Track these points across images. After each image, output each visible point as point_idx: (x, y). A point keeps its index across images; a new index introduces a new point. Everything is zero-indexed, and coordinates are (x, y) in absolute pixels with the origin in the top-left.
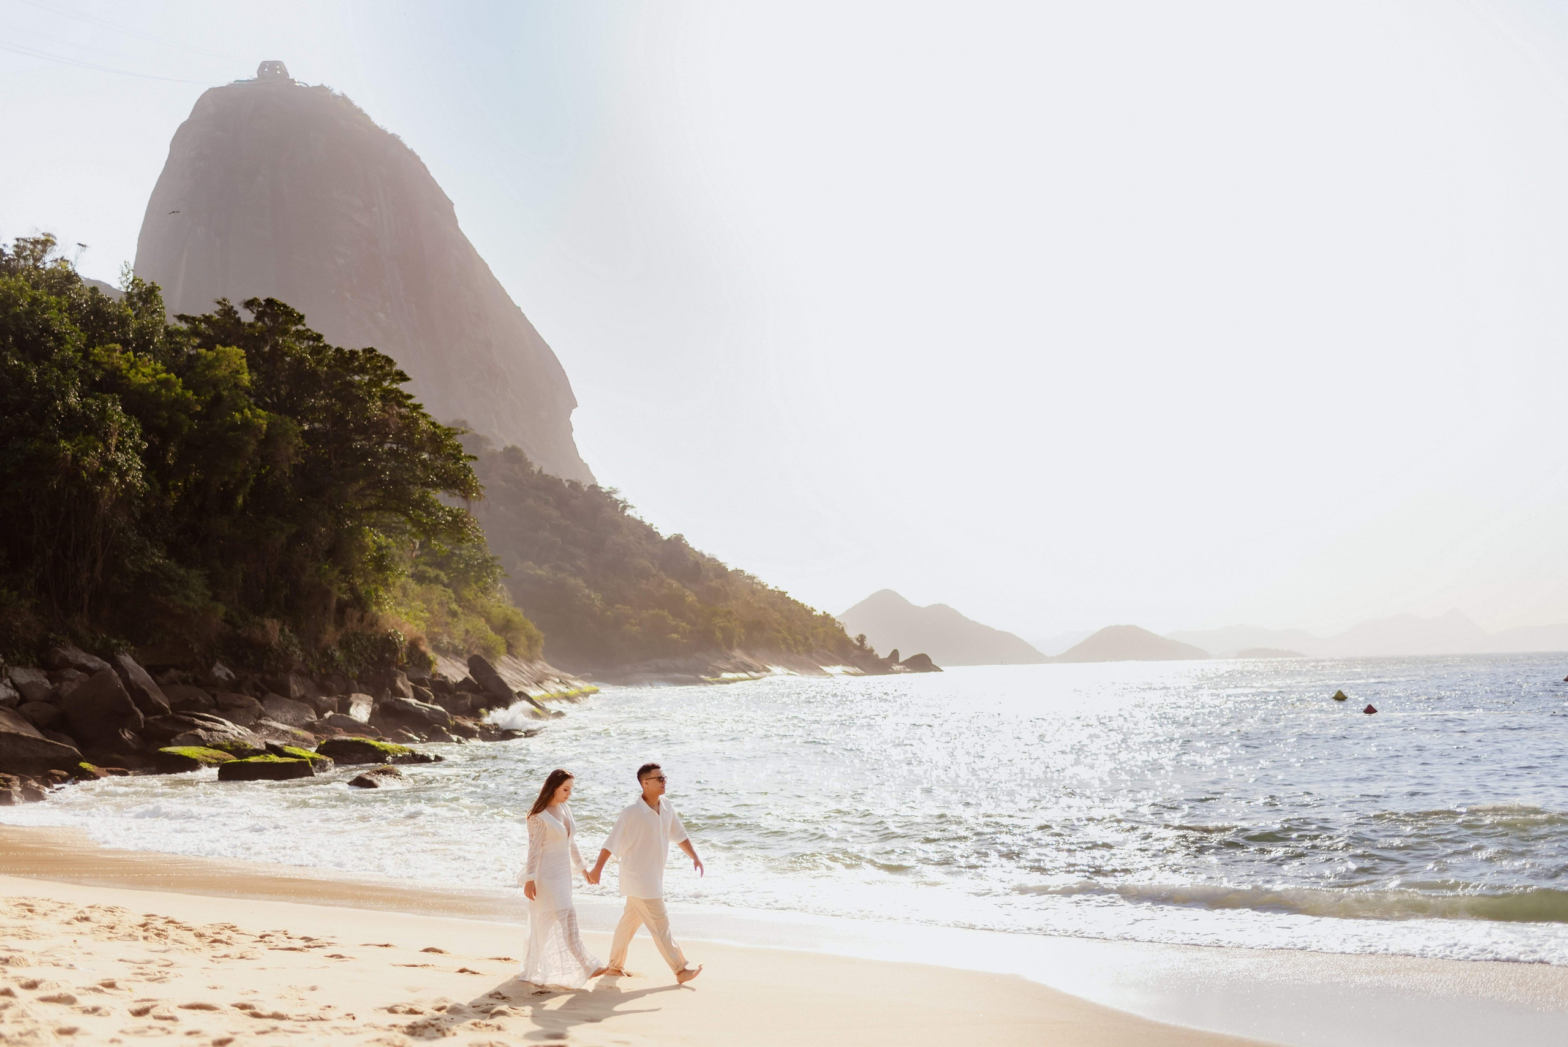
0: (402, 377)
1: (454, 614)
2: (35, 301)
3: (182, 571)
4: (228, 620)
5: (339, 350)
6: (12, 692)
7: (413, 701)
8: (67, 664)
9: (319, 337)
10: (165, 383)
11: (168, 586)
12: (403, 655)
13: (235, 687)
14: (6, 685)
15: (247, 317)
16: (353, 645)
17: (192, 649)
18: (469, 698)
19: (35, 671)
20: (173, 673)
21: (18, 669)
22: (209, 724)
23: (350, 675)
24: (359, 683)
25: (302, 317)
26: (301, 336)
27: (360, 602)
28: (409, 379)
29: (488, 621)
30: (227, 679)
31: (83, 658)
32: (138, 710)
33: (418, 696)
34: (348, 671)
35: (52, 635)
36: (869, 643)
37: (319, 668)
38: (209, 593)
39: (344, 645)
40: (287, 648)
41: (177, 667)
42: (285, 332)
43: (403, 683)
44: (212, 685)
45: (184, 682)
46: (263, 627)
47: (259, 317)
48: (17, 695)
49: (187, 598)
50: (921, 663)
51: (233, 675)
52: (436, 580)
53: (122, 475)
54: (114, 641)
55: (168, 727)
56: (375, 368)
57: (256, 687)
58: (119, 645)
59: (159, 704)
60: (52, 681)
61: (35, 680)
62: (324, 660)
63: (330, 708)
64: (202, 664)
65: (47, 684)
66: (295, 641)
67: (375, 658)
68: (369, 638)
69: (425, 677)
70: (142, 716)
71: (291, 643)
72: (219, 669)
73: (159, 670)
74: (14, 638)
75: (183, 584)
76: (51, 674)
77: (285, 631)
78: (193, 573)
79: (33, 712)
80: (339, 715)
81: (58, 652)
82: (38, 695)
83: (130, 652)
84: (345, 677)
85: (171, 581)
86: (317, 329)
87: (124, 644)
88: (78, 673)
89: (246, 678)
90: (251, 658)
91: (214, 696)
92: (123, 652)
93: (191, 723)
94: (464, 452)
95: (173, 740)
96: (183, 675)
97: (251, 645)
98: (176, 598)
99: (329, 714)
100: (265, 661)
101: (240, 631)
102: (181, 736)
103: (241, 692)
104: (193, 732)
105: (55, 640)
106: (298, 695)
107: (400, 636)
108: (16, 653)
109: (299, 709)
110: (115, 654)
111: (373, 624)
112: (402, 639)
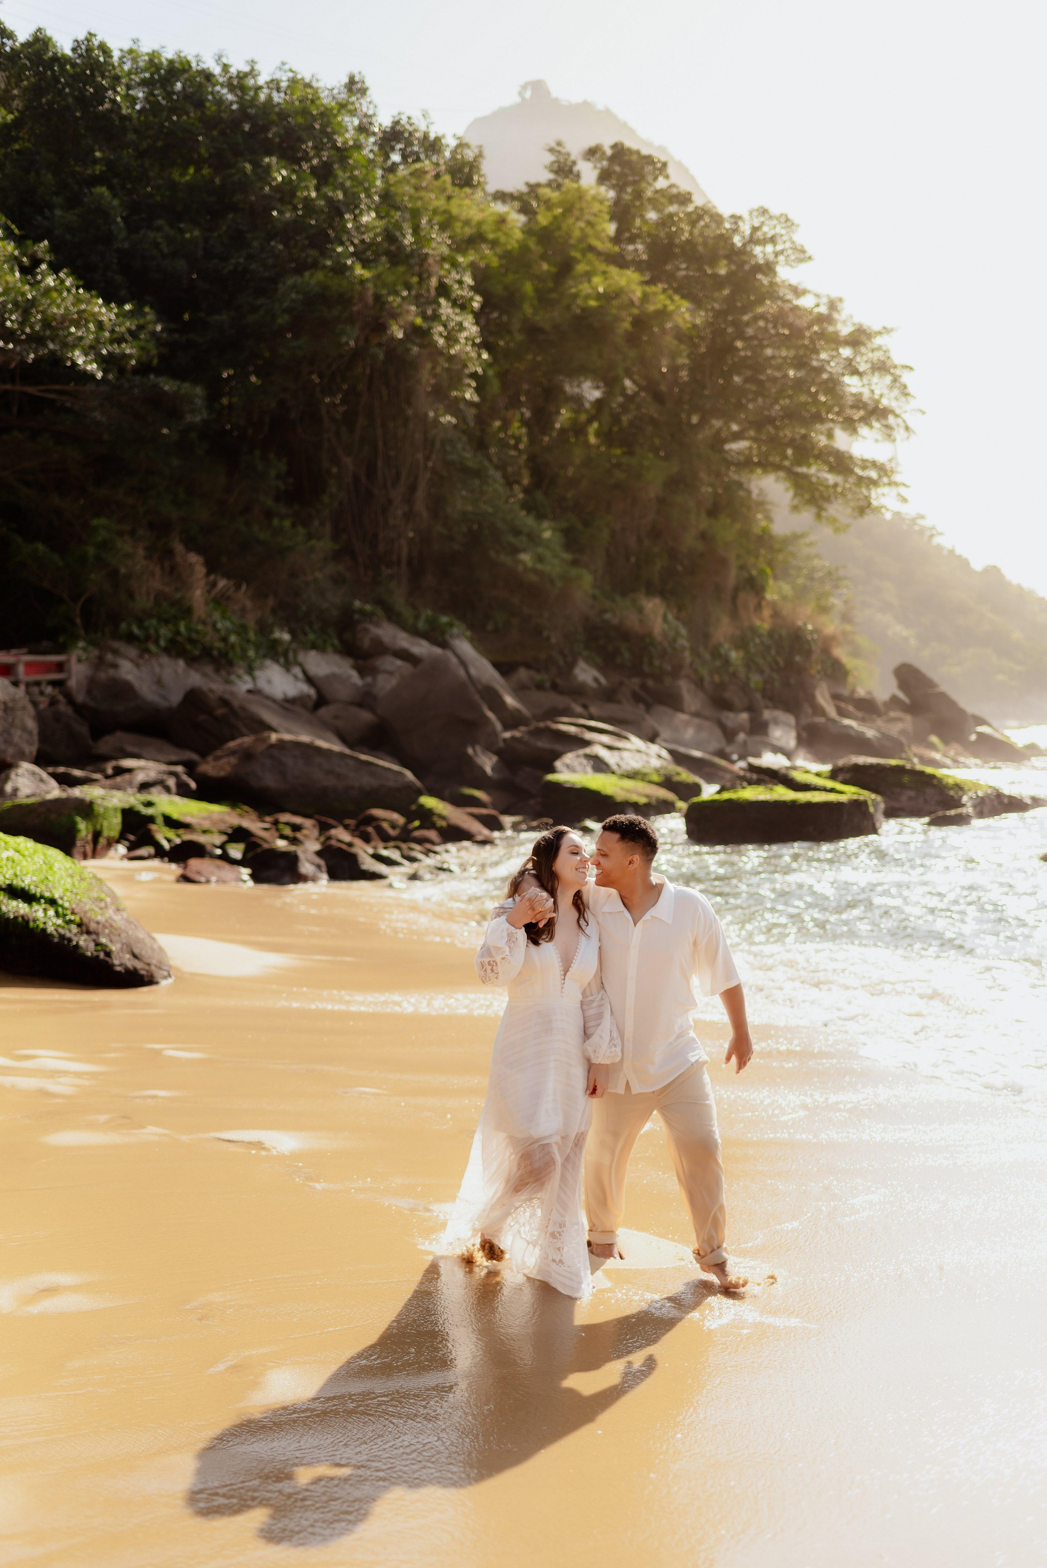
0: (802, 255)
3: (530, 522)
5: (715, 216)
6: (305, 688)
8: (381, 649)
9: (687, 196)
11: (512, 539)
12: (816, 661)
13: (609, 695)
14: (296, 677)
15: (588, 175)
16: (751, 645)
17: (548, 638)
19: (337, 658)
20: (523, 674)
21: (313, 653)
22: (605, 739)
23: (752, 685)
24: (764, 696)
25: (665, 165)
26: (661, 197)
27: (754, 584)
28: (810, 258)
30: (594, 685)
31: (403, 640)
32: (490, 715)
33: (844, 713)
34: (748, 678)
35: (357, 604)
37: (711, 673)
38: (568, 556)
39: (741, 643)
40: (674, 640)
41: (528, 666)
42: (642, 196)
43: (823, 697)
44: (577, 691)
45: (540, 687)
46: (640, 610)
47: (604, 177)
48: (312, 692)
51: (603, 680)
53: (451, 336)
54: (444, 619)
55: (543, 744)
57: (637, 698)
58: (451, 625)
59: (518, 711)
60: (362, 672)
61: (336, 670)
62: (718, 663)
63: (741, 728)
64: (561, 662)
65: (355, 677)
66: (683, 631)
67: (782, 663)
68: (771, 634)
69: (846, 692)
70: (498, 726)
71: (678, 634)
72: (584, 671)
73: (505, 669)
74: (304, 608)
75: (533, 538)
76: (360, 662)
77: (670, 617)
78: (546, 524)
79: (336, 717)
80: (758, 738)
81: (367, 631)
82: (342, 693)
83: (467, 638)
84: (745, 688)
85: (517, 532)
86: (684, 186)
87: (457, 623)
88: (399, 663)
89: (621, 684)
90: (627, 655)
91: (585, 707)
92: (458, 636)
93: (580, 736)
94: (897, 358)
95: (558, 764)
96: (538, 677)
97: (625, 635)
98: (526, 557)
99: (741, 737)
100: (646, 660)
101: (608, 616)
102: (569, 758)
103: (619, 702)
104: (588, 751)
105: (362, 612)
106: (693, 708)
107: (812, 632)
108: (307, 629)
109: (699, 728)
110: (447, 637)
111: (776, 614)
112: (815, 636)
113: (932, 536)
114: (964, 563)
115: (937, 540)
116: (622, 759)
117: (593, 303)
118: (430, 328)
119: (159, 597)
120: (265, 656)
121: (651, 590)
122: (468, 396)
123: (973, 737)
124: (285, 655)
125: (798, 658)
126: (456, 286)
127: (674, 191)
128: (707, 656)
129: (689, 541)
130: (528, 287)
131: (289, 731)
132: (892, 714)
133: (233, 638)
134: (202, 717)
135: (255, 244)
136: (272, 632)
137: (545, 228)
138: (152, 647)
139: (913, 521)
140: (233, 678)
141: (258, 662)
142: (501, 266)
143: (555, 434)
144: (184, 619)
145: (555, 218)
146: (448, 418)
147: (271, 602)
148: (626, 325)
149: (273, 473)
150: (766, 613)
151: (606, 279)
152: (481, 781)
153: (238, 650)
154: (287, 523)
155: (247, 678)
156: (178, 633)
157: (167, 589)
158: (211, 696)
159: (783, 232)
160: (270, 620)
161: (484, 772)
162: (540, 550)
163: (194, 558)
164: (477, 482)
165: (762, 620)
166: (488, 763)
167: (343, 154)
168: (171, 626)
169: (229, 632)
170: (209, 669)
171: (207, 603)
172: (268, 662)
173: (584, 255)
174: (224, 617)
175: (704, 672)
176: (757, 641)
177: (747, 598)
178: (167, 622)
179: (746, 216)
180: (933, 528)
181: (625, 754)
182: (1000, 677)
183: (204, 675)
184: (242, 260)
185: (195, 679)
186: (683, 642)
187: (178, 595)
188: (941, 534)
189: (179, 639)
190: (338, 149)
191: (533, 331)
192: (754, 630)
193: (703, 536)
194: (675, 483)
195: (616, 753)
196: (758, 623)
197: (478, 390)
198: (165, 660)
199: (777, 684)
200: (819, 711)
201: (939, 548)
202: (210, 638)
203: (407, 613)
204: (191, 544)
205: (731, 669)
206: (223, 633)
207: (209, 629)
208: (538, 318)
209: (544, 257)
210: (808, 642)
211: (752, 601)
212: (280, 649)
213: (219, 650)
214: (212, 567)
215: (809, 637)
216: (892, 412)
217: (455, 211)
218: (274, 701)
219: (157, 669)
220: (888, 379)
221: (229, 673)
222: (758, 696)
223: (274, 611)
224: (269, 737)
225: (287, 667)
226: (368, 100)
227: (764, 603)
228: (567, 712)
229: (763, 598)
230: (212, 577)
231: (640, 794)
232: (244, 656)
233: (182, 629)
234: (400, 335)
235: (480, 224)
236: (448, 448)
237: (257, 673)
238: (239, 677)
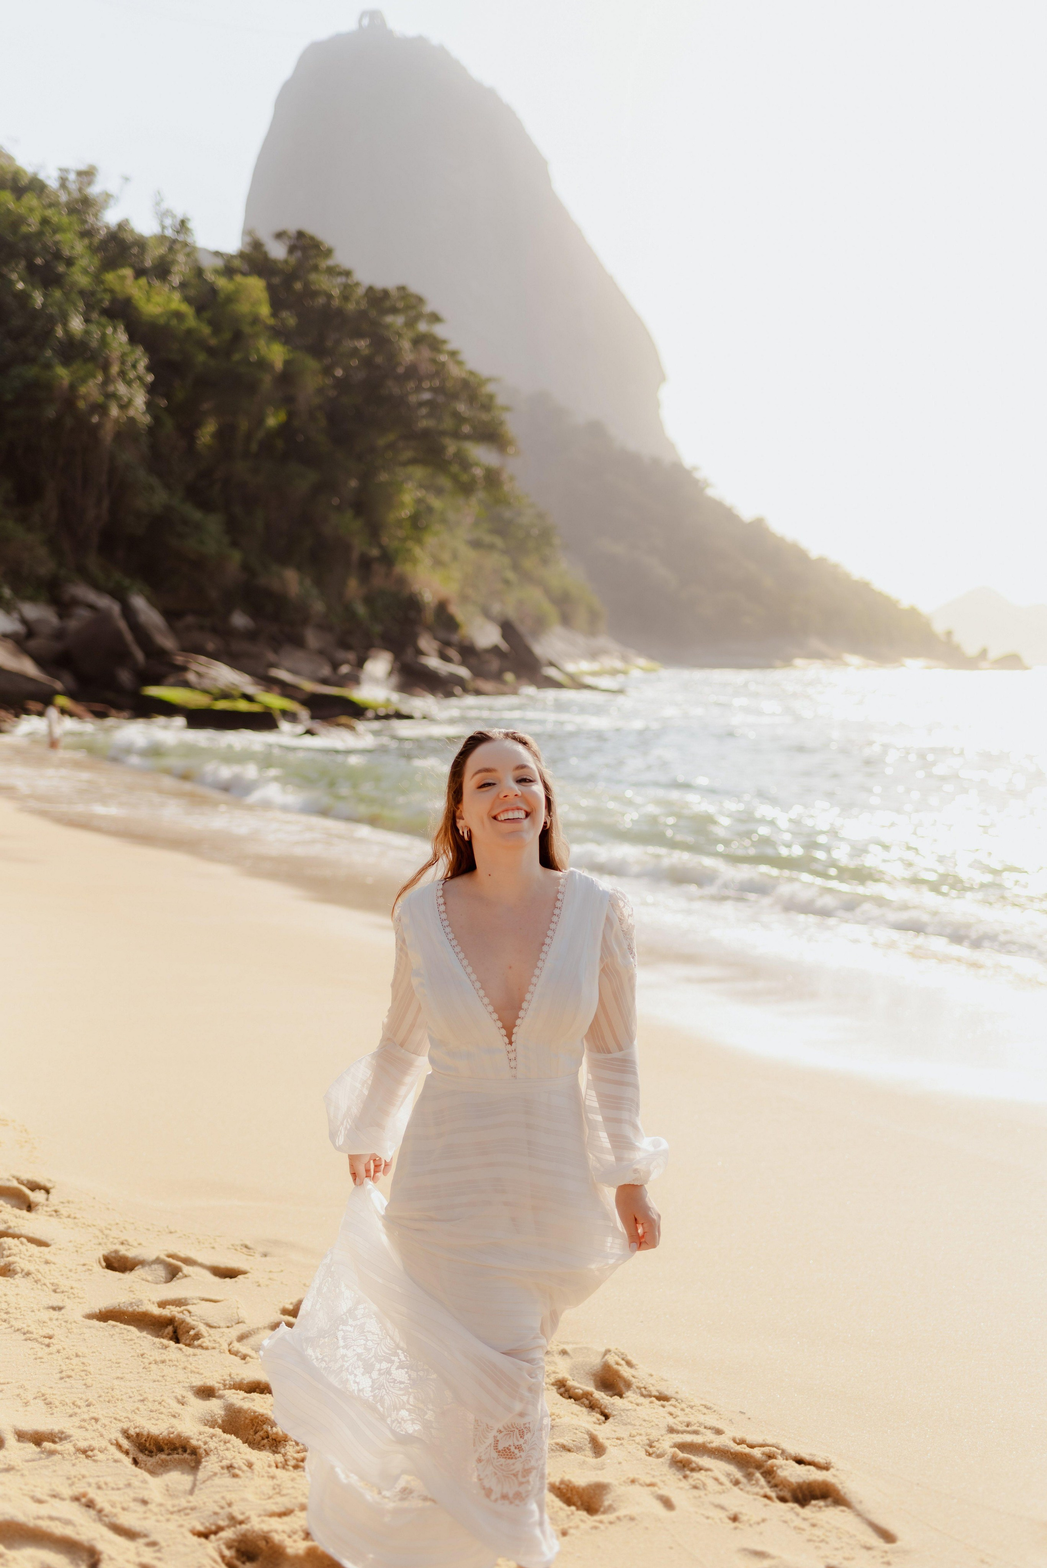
0: (435, 318)
1: (507, 582)
2: (45, 221)
3: (197, 515)
4: (246, 567)
5: (371, 289)
6: (19, 627)
7: (433, 662)
8: (75, 602)
9: (347, 273)
10: (178, 315)
11: (183, 529)
12: (429, 615)
13: (251, 636)
14: (13, 620)
15: (278, 251)
16: (378, 601)
17: (209, 594)
18: (495, 664)
19: (45, 607)
20: (190, 619)
21: (27, 603)
24: (382, 640)
25: (330, 250)
26: (332, 271)
27: (388, 559)
29: (547, 591)
30: (244, 628)
31: (92, 597)
32: (136, 649)
33: (444, 657)
34: (371, 628)
35: (63, 572)
36: (957, 638)
37: (341, 622)
38: (227, 539)
39: (369, 600)
40: (307, 599)
41: (195, 613)
42: (316, 268)
43: (426, 643)
44: (225, 633)
45: (200, 627)
46: (282, 576)
47: (291, 252)
48: (24, 629)
49: (202, 542)
50: (1012, 661)
51: (251, 624)
52: (491, 547)
53: (124, 407)
54: (127, 582)
56: (409, 308)
57: (273, 637)
58: (131, 586)
60: (60, 616)
61: (43, 615)
63: (347, 662)
64: (222, 611)
65: (55, 620)
70: (141, 656)
71: (311, 594)
72: (238, 618)
74: (26, 572)
75: (200, 528)
76: (60, 610)
78: (211, 517)
79: (37, 647)
81: (68, 590)
82: (45, 630)
85: (187, 523)
86: (347, 264)
87: (137, 584)
88: (85, 611)
89: (264, 628)
90: (270, 608)
92: (136, 593)
96: (202, 622)
97: (269, 594)
98: (191, 541)
99: (345, 668)
100: (283, 612)
105: (65, 578)
106: (317, 647)
108: (26, 587)
110: (126, 595)
117: (244, 370)
118: (107, 404)
121: (290, 564)
124: (8, 604)
127: (341, 267)
128: (338, 610)
150: (393, 580)
162: (204, 537)
165: (389, 585)
176: (383, 599)
192: (382, 590)
194: (321, 487)
196: (385, 586)
203: (99, 577)
205: (358, 620)
209: (214, 335)
211: (383, 572)
225: (8, 613)
227: (392, 573)
229: (392, 570)
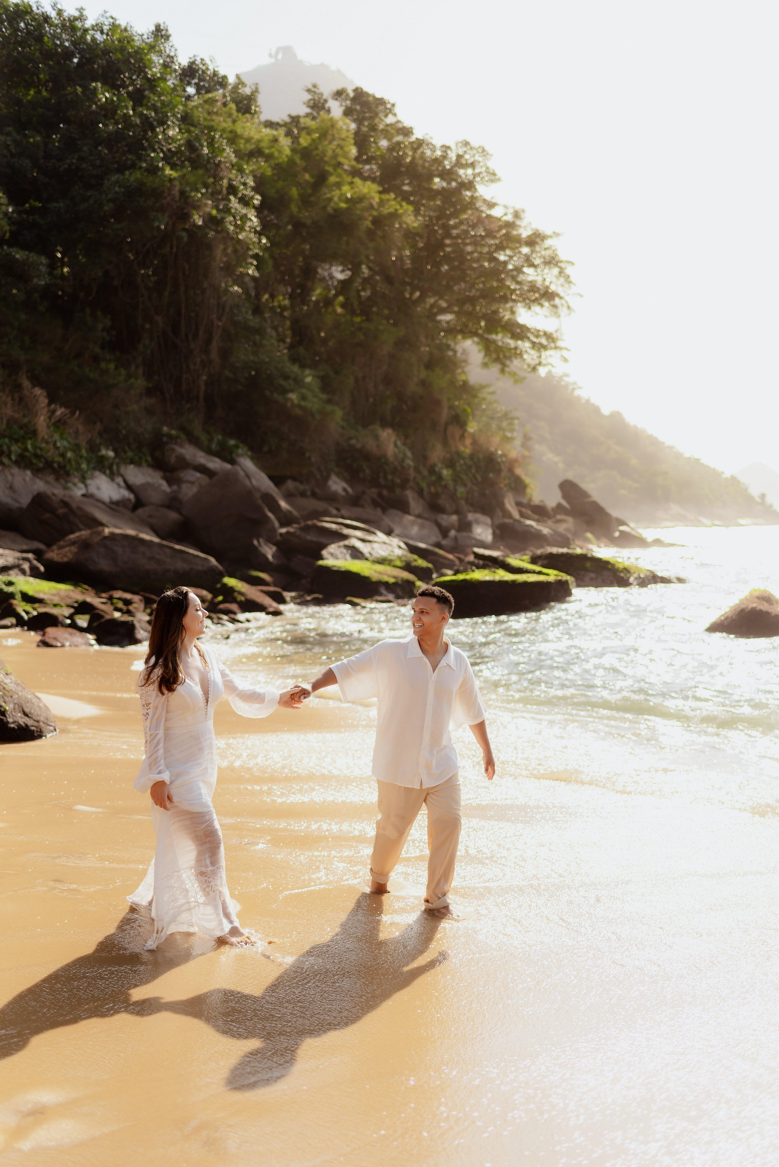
0: (493, 177)
3: (296, 370)
6: (126, 494)
8: (184, 464)
9: (409, 131)
11: (283, 383)
13: (355, 501)
14: (119, 485)
15: (336, 111)
16: (458, 464)
17: (310, 458)
19: (150, 471)
20: (290, 484)
21: (132, 467)
22: (358, 533)
23: (459, 495)
25: (393, 106)
26: (390, 130)
27: (459, 420)
28: (499, 179)
30: (343, 493)
31: (201, 458)
32: (270, 515)
34: (456, 490)
35: (165, 429)
37: (429, 485)
38: (324, 396)
39: (451, 464)
40: (403, 460)
41: (294, 479)
42: (375, 129)
43: (510, 505)
44: (331, 498)
45: (303, 494)
46: (377, 438)
47: (348, 112)
48: (132, 497)
49: (304, 398)
51: (350, 490)
53: (239, 225)
54: (232, 442)
55: (311, 537)
57: (375, 504)
58: (237, 447)
59: (290, 512)
60: (170, 482)
61: (149, 480)
62: (434, 478)
63: (452, 527)
64: (318, 476)
65: (164, 486)
66: (409, 454)
67: (479, 479)
68: (471, 457)
69: (525, 501)
70: (276, 524)
71: (405, 455)
72: (335, 483)
73: (278, 480)
74: (124, 432)
75: (298, 382)
76: (168, 474)
77: (399, 443)
78: (308, 372)
79: (150, 516)
80: (465, 534)
81: (173, 450)
82: (155, 497)
83: (248, 456)
84: (453, 497)
85: (286, 377)
86: (407, 123)
87: (241, 445)
88: (198, 475)
89: (364, 493)
90: (368, 471)
91: (338, 509)
92: (242, 455)
93: (340, 531)
94: (562, 255)
95: (324, 553)
96: (302, 487)
97: (366, 456)
98: (293, 396)
99: (453, 533)
100: (382, 475)
101: (353, 442)
102: (333, 548)
103: (362, 506)
104: (346, 542)
105: (169, 436)
106: (417, 512)
107: (501, 456)
108: (127, 448)
109: (422, 526)
110: (234, 456)
111: (475, 442)
112: (504, 459)
113: (574, 389)
114: (596, 410)
115: (577, 393)
116: (373, 549)
117: (343, 205)
118: (223, 219)
119: (11, 422)
120: (94, 469)
121: (384, 424)
122: (250, 272)
123: (617, 534)
124: (110, 468)
125: (491, 475)
126: (242, 187)
127: (400, 125)
128: (426, 473)
129: (412, 387)
130: (294, 192)
131: (116, 527)
132: (559, 517)
133: (69, 454)
134: (47, 515)
135: (85, 149)
136: (99, 450)
137: (305, 148)
138: (6, 460)
139: (561, 378)
140: (70, 485)
141: (89, 473)
142: (274, 174)
143: (312, 304)
144: (30, 439)
145: (313, 140)
146: (236, 288)
147: (98, 426)
148: (368, 223)
149: (100, 326)
150: (468, 441)
151: (352, 188)
152: (265, 566)
153: (73, 463)
154: (112, 366)
155: (81, 485)
156: (26, 449)
157: (16, 415)
158: (54, 498)
159: (480, 159)
160: (98, 441)
161: (267, 559)
162: (304, 391)
163: (38, 391)
164: (258, 338)
165: (465, 446)
166: (269, 552)
167: (152, 83)
168: (20, 444)
169: (66, 449)
170: (51, 478)
171: (48, 427)
172: (97, 473)
173: (335, 170)
174: (62, 438)
175: (424, 485)
176: (462, 462)
177: (454, 430)
178: (17, 441)
179: (453, 147)
180: (575, 383)
181: (375, 545)
182: (623, 492)
183: (47, 482)
184: (74, 161)
185: (40, 486)
186: (409, 462)
187: (26, 420)
188: (580, 388)
189: (27, 454)
190: (148, 80)
191: (298, 225)
192: (459, 454)
193: (423, 383)
194: (402, 343)
195: (368, 544)
196: (462, 449)
197: (258, 267)
198: (15, 470)
199: (476, 494)
200: (507, 514)
201: (579, 398)
202: (51, 453)
203: (204, 438)
204: (36, 381)
205: (443, 483)
206: (61, 450)
207: (51, 446)
208: (301, 215)
209: (305, 170)
210: (498, 463)
211: (457, 432)
212: (106, 463)
213: (59, 463)
214: (52, 399)
215: (499, 460)
216: (558, 295)
217: (239, 131)
218: (103, 503)
219: (10, 478)
220: (556, 271)
221: (67, 482)
222: (463, 503)
223: (100, 434)
224: (103, 531)
225: (112, 477)
226: (171, 44)
227: (466, 434)
228: (327, 514)
229: (465, 431)
230: (53, 406)
231: (389, 576)
232: (78, 469)
233: (29, 446)
234: (200, 223)
235: (259, 141)
236: (235, 311)
237: (89, 482)
238: (75, 485)
